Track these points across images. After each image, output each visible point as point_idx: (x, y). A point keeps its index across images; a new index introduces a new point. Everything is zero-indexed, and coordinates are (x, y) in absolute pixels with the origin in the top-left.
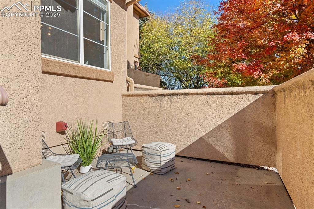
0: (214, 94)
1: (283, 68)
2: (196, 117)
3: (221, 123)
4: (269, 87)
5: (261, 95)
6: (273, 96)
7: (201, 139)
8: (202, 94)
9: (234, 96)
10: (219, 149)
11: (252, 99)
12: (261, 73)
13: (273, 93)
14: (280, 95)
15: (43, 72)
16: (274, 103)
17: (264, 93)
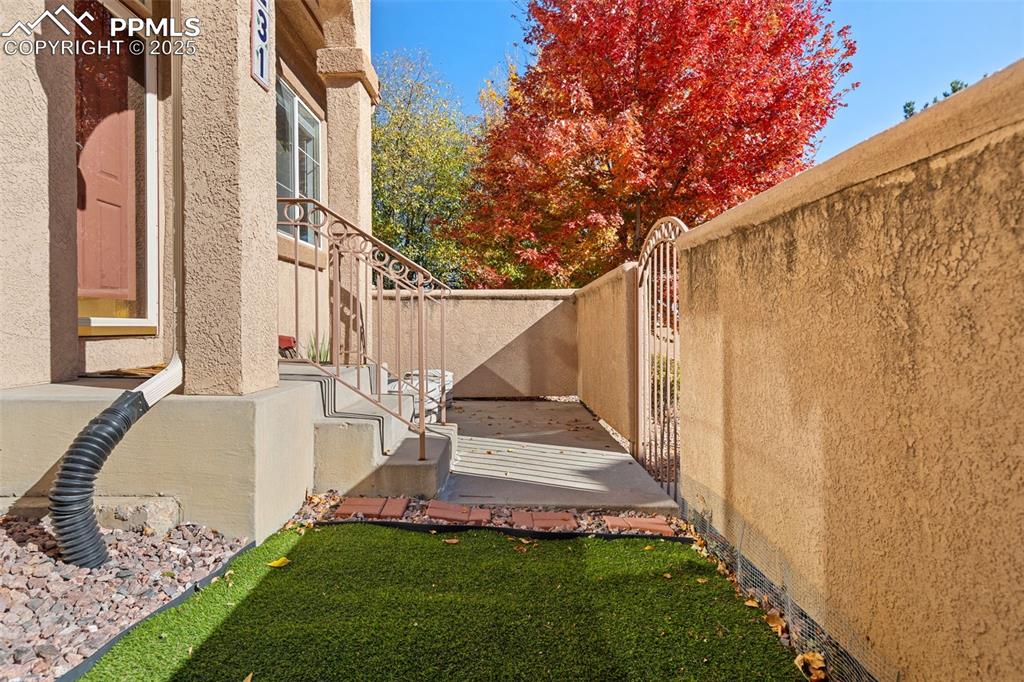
0: (501, 298)
1: (589, 260)
2: (473, 334)
3: (510, 341)
4: (569, 292)
5: (561, 301)
6: (575, 303)
7: (482, 367)
8: (484, 298)
9: (529, 301)
10: (507, 380)
11: (550, 306)
12: (559, 267)
13: (574, 299)
14: (581, 301)
15: (280, 258)
16: (576, 313)
17: (565, 298)
